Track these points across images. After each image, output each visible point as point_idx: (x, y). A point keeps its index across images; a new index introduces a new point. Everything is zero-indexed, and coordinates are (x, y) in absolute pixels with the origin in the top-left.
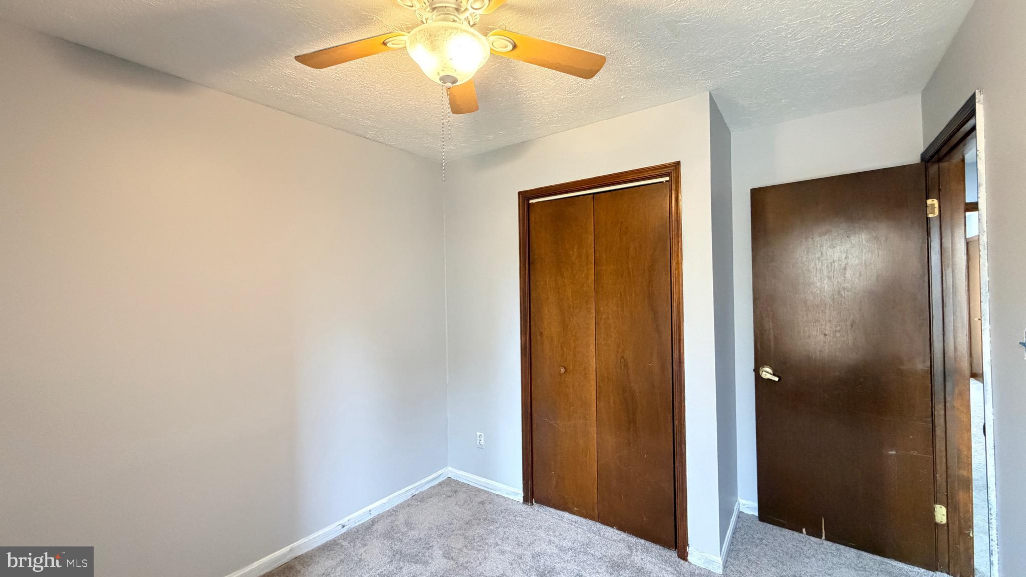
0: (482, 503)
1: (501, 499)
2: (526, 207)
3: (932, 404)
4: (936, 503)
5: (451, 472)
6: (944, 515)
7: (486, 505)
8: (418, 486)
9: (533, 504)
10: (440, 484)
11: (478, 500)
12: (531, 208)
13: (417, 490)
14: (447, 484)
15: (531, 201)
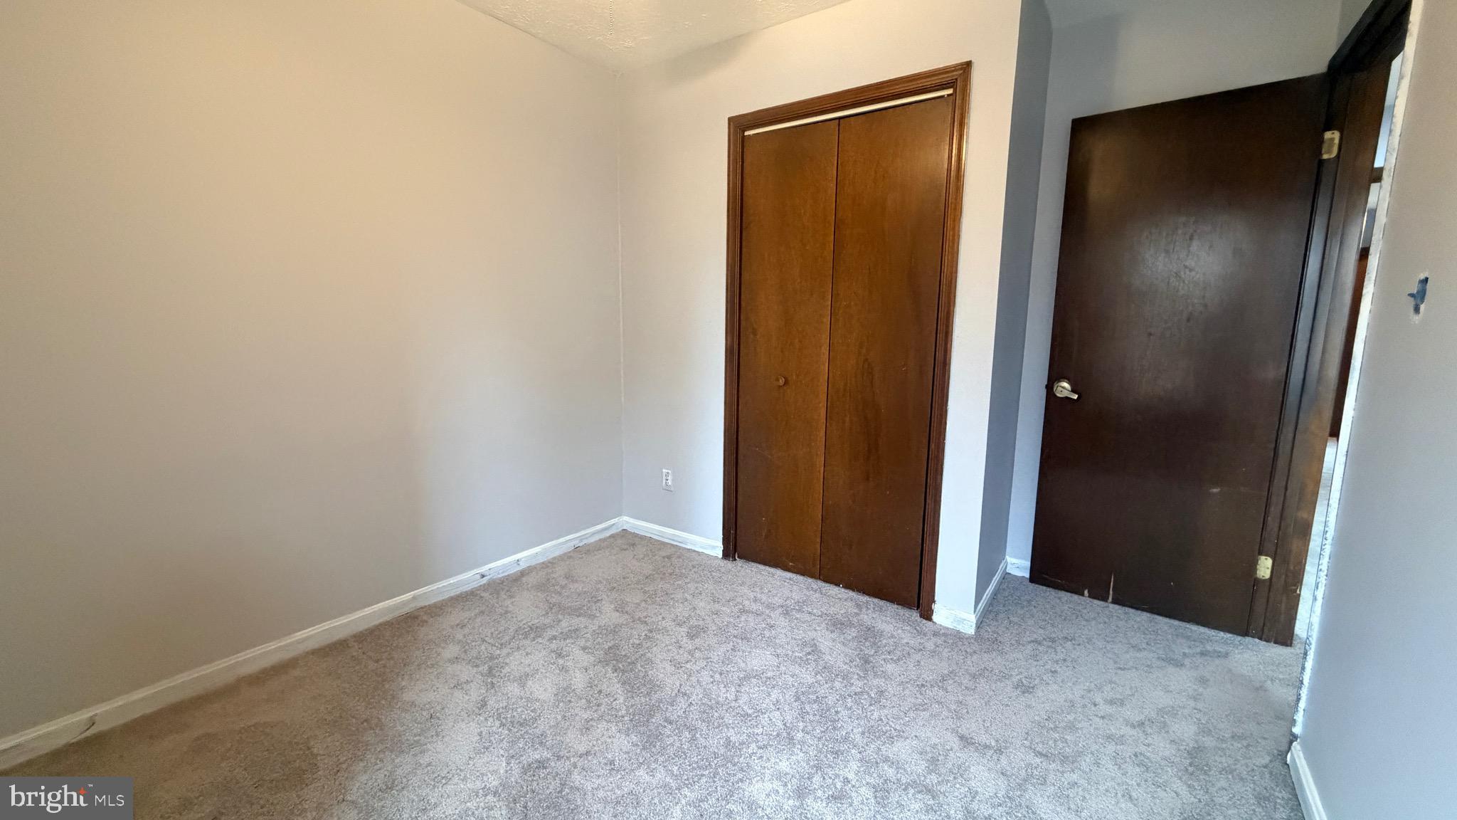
0: (669, 557)
1: (694, 554)
2: (739, 141)
3: (1279, 426)
4: (1261, 553)
5: (627, 522)
6: (1268, 568)
7: (673, 559)
8: (583, 535)
9: (735, 560)
10: (612, 536)
11: (663, 553)
12: (746, 144)
13: (581, 541)
14: (623, 536)
15: (747, 133)
